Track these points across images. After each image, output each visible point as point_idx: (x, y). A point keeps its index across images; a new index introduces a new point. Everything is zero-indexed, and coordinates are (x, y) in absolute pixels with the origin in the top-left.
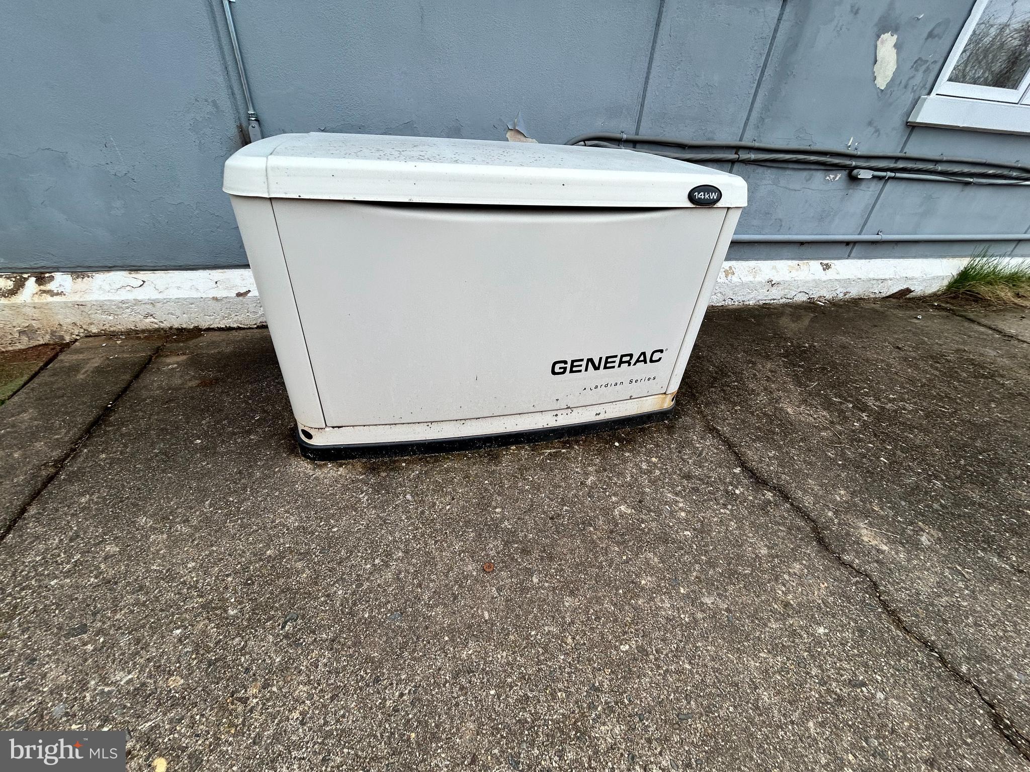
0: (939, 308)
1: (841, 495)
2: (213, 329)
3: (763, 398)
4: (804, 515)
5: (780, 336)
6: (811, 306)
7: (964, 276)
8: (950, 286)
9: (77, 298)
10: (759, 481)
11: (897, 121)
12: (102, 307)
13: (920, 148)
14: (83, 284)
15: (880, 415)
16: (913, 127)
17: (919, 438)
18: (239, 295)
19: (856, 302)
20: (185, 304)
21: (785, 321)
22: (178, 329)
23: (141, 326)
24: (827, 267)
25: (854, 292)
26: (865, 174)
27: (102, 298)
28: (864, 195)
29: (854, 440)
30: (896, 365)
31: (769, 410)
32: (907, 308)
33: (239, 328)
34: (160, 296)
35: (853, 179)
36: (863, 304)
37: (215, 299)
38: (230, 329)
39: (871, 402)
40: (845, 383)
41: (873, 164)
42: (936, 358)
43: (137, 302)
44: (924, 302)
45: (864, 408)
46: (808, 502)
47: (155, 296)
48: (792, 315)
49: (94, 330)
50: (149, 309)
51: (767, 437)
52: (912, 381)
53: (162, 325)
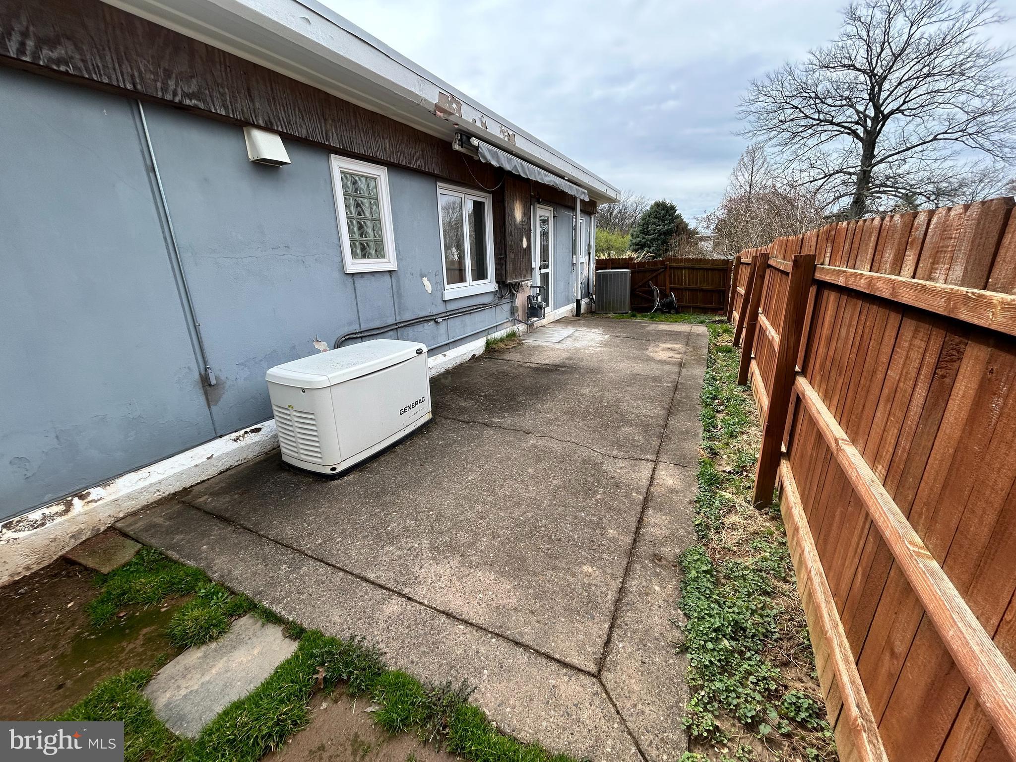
0: (486, 358)
1: (486, 416)
2: (194, 486)
3: (454, 405)
4: (481, 423)
5: (445, 387)
6: (447, 372)
7: (488, 344)
8: (486, 348)
9: (113, 497)
10: (468, 423)
11: (440, 301)
12: (129, 497)
13: (452, 307)
14: (111, 489)
15: (486, 396)
16: (445, 301)
17: (497, 397)
18: (208, 458)
19: (461, 365)
20: (178, 476)
21: (443, 381)
22: (173, 494)
23: (151, 501)
24: (445, 355)
25: (459, 362)
26: (440, 320)
27: (129, 491)
28: (443, 327)
29: (482, 404)
30: (483, 381)
31: (458, 407)
32: (477, 362)
33: (208, 479)
34: (164, 476)
35: (437, 322)
36: (464, 365)
37: (196, 466)
38: (204, 481)
39: (482, 394)
40: (472, 392)
41: (440, 316)
42: (492, 375)
43: (152, 485)
44: (481, 358)
45: (481, 396)
46: (481, 421)
47: (161, 477)
48: (444, 378)
49: (121, 515)
50: (158, 487)
51: (462, 413)
52: (489, 384)
53: (164, 495)
